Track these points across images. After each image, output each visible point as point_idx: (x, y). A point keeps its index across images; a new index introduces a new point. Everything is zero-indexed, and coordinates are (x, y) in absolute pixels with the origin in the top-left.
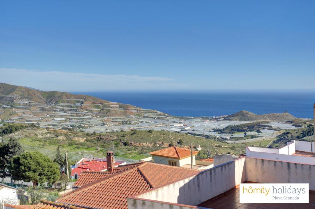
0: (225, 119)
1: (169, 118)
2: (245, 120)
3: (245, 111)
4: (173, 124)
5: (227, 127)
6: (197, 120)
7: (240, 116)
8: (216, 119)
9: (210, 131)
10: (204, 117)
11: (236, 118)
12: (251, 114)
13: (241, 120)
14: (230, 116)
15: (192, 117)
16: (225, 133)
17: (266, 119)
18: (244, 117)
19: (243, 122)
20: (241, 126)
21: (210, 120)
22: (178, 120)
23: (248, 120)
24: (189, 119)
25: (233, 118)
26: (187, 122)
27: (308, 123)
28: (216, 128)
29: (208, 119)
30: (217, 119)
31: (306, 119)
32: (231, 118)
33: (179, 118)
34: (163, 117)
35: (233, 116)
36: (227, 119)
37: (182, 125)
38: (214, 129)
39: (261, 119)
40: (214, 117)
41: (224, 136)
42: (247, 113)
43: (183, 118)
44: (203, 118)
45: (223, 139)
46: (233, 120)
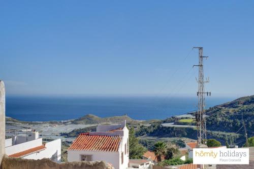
0: (73, 123)
1: (18, 123)
2: (90, 123)
3: (91, 115)
4: (21, 130)
5: (73, 131)
6: (45, 125)
7: (86, 120)
8: (64, 123)
9: (57, 136)
10: (53, 121)
11: (82, 121)
12: (96, 117)
13: (87, 123)
14: (77, 120)
15: (41, 122)
16: (71, 137)
17: (108, 121)
18: (89, 120)
19: (88, 126)
20: (86, 129)
21: (59, 124)
22: (27, 125)
23: (93, 123)
24: (37, 124)
25: (80, 121)
26: (35, 127)
27: (141, 125)
28: (63, 132)
29: (56, 123)
30: (66, 122)
31: (141, 121)
32: (78, 122)
33: (27, 123)
34: (12, 122)
35: (80, 119)
36: (75, 123)
37: (30, 130)
38: (61, 134)
39: (105, 121)
40: (62, 121)
41: (69, 140)
42: (93, 117)
43: (32, 124)
44: (52, 123)
45: (68, 142)
46: (80, 124)
